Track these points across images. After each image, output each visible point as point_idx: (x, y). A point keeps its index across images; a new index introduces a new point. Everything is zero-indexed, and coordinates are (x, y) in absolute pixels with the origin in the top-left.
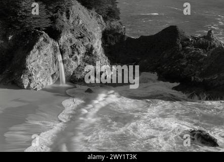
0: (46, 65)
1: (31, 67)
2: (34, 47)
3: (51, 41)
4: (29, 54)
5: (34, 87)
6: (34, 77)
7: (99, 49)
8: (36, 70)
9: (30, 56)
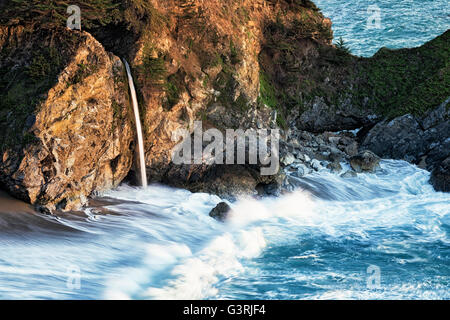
0: (95, 131)
1: (49, 137)
2: (60, 79)
3: (110, 62)
4: (44, 99)
5: (58, 195)
6: (57, 166)
7: (252, 88)
8: (64, 146)
9: (48, 103)
